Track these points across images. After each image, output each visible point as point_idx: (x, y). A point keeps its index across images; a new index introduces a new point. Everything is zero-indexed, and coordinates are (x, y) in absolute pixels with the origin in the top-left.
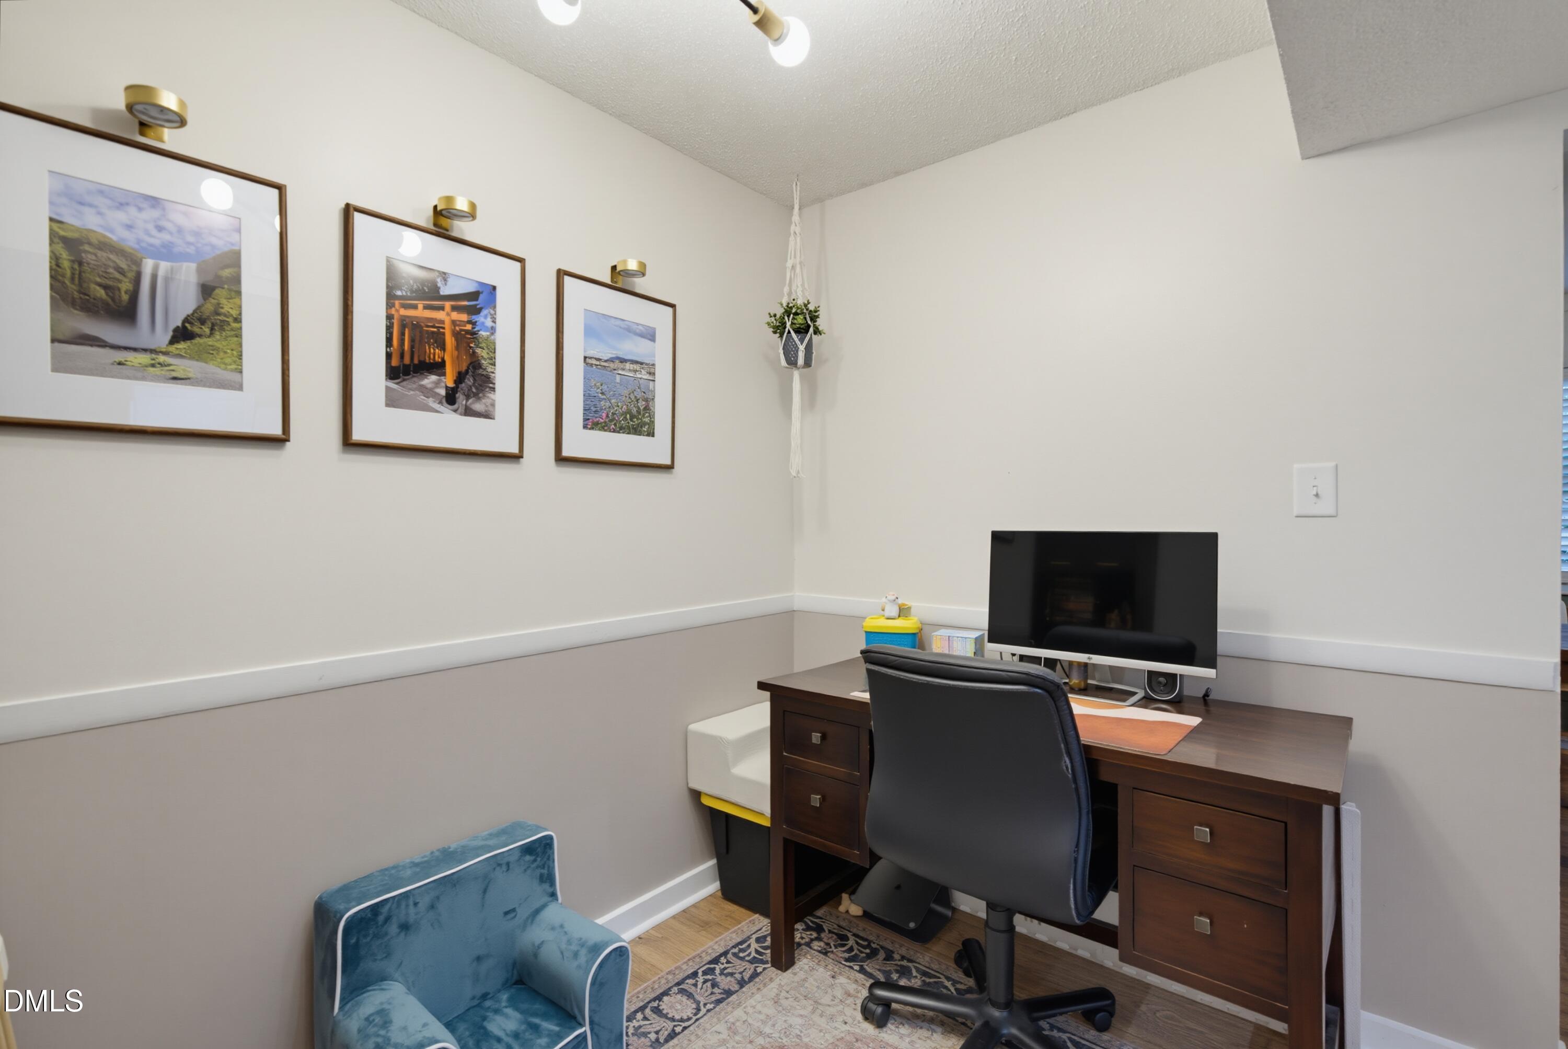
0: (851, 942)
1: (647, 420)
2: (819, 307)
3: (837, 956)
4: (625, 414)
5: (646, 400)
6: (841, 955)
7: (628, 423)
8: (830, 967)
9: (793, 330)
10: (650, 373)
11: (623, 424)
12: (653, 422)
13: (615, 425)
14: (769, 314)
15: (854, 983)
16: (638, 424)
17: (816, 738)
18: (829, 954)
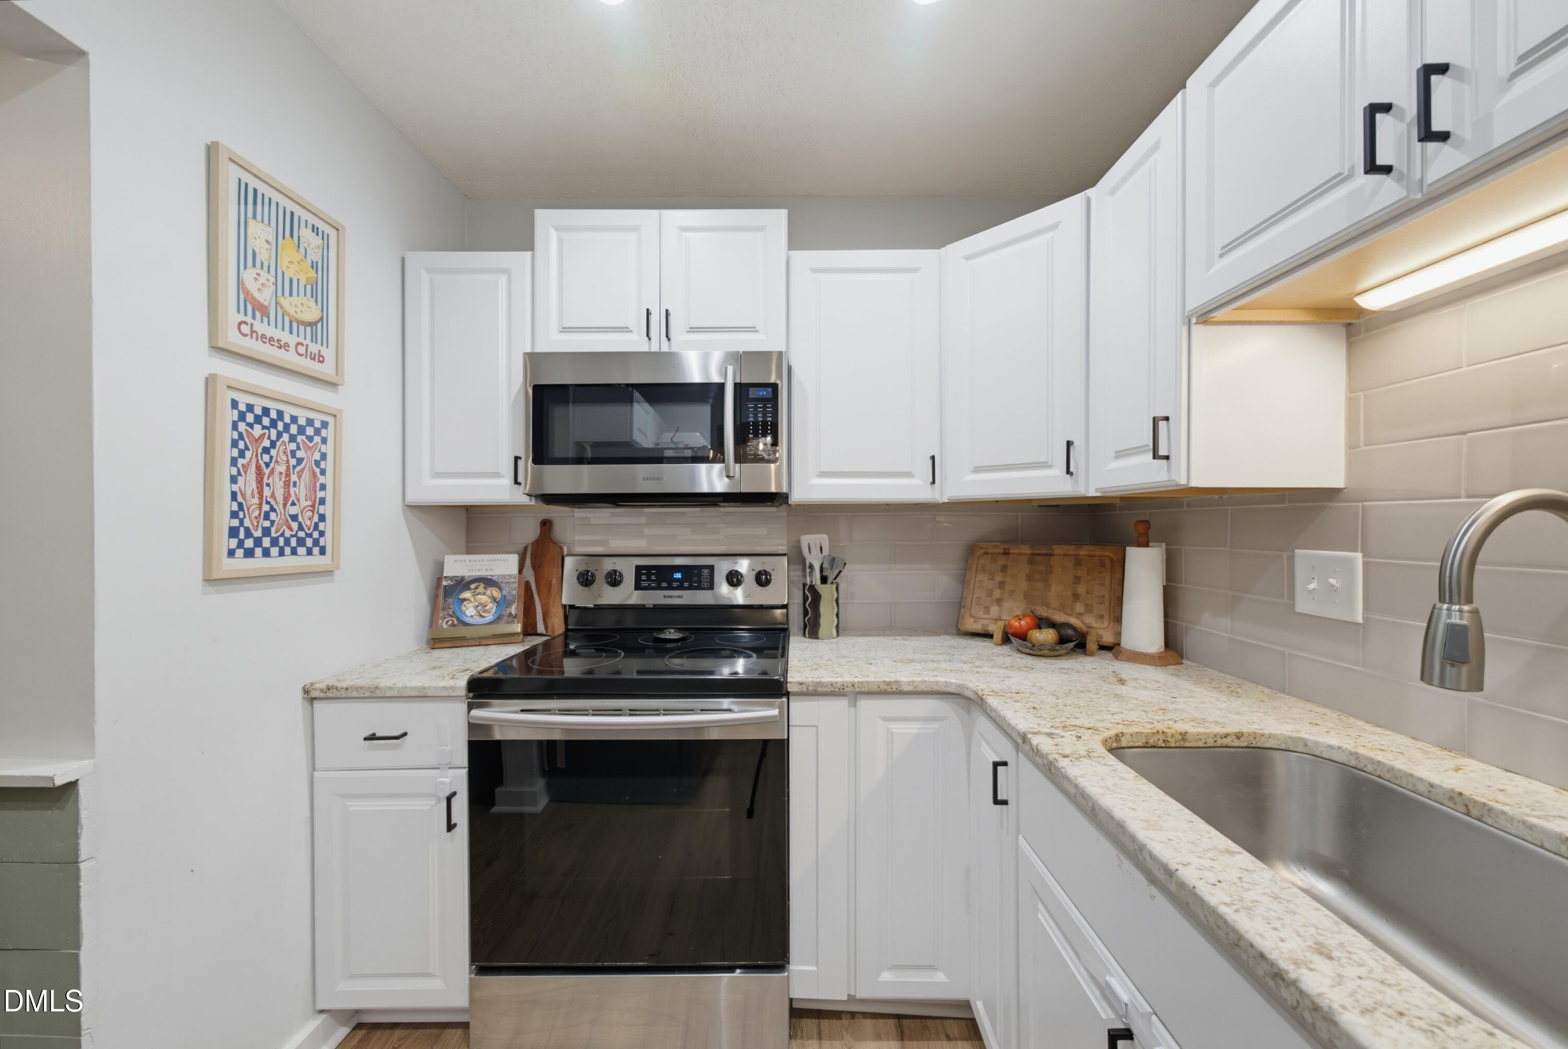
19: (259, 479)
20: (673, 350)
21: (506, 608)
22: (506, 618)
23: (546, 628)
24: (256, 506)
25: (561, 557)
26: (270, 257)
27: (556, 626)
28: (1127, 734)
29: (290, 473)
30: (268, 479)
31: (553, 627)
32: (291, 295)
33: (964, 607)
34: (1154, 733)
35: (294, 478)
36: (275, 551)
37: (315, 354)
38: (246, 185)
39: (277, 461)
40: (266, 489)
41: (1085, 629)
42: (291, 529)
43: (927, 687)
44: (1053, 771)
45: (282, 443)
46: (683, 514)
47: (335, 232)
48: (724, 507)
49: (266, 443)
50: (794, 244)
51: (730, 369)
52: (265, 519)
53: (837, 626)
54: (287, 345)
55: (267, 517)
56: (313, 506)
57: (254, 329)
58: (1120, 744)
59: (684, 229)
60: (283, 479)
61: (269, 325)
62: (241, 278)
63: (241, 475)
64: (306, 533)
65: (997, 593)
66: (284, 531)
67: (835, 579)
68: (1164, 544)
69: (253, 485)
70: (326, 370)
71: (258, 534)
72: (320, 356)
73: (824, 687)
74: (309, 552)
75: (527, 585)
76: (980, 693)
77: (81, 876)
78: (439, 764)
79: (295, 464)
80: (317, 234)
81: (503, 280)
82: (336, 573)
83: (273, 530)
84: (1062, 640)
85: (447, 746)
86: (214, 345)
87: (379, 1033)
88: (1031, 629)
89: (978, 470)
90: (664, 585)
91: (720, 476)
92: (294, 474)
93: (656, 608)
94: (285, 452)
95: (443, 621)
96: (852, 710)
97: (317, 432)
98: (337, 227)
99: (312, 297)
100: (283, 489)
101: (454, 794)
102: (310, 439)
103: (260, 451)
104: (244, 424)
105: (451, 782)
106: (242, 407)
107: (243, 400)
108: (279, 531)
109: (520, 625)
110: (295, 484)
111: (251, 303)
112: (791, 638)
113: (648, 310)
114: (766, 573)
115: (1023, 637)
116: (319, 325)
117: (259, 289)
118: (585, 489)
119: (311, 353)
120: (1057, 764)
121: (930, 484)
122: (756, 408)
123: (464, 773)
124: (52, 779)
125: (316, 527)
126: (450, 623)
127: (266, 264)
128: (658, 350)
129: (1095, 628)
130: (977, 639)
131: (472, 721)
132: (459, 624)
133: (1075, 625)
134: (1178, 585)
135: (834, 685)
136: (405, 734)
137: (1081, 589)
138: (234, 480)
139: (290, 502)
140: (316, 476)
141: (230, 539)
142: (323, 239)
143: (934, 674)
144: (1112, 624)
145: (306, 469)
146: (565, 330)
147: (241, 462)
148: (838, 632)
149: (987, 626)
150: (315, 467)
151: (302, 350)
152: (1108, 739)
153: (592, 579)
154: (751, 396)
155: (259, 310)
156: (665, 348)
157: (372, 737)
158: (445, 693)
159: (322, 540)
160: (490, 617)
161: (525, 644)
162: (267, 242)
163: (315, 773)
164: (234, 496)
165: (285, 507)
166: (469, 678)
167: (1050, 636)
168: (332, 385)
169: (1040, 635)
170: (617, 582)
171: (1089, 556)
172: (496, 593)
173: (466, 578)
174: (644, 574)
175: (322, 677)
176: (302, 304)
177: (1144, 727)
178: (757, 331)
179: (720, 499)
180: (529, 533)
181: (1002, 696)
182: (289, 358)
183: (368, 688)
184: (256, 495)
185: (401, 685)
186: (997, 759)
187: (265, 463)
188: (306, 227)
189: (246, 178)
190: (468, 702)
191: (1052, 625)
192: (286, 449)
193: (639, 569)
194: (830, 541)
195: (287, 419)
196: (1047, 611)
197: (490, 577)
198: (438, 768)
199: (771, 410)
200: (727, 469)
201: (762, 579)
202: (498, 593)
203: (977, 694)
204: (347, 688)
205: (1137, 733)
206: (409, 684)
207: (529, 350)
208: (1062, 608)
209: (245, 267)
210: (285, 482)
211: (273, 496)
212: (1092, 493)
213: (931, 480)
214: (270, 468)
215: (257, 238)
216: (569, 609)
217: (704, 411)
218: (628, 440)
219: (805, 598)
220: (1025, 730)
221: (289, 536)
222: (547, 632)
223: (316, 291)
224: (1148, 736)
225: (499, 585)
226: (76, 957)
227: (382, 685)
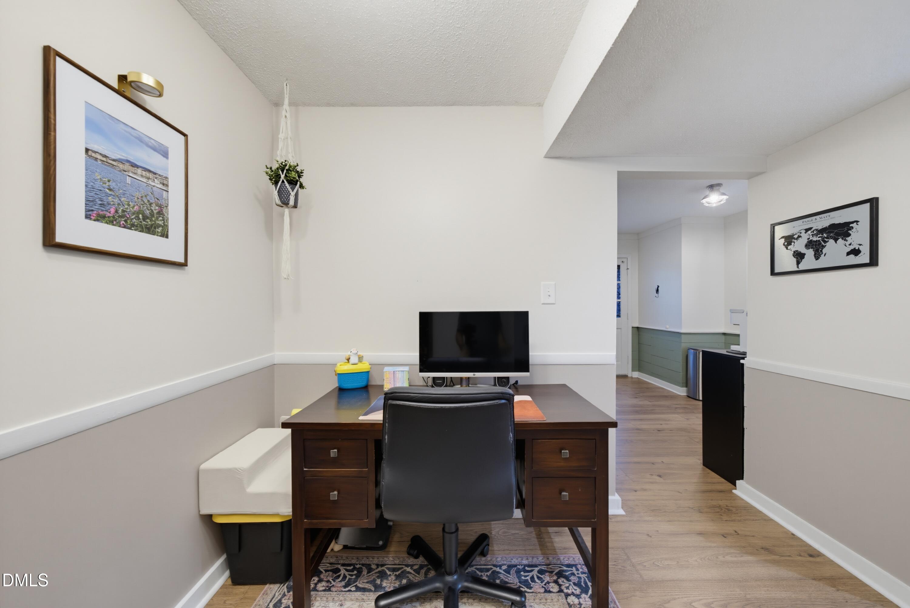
0: (343, 572)
1: (161, 223)
2: (303, 170)
3: (338, 587)
4: (138, 213)
5: (160, 206)
6: (339, 585)
7: (141, 222)
8: (336, 599)
9: (287, 181)
10: (163, 184)
11: (135, 222)
12: (167, 226)
13: (126, 221)
14: (266, 166)
15: (357, 602)
16: (152, 225)
17: (334, 453)
18: (332, 589)
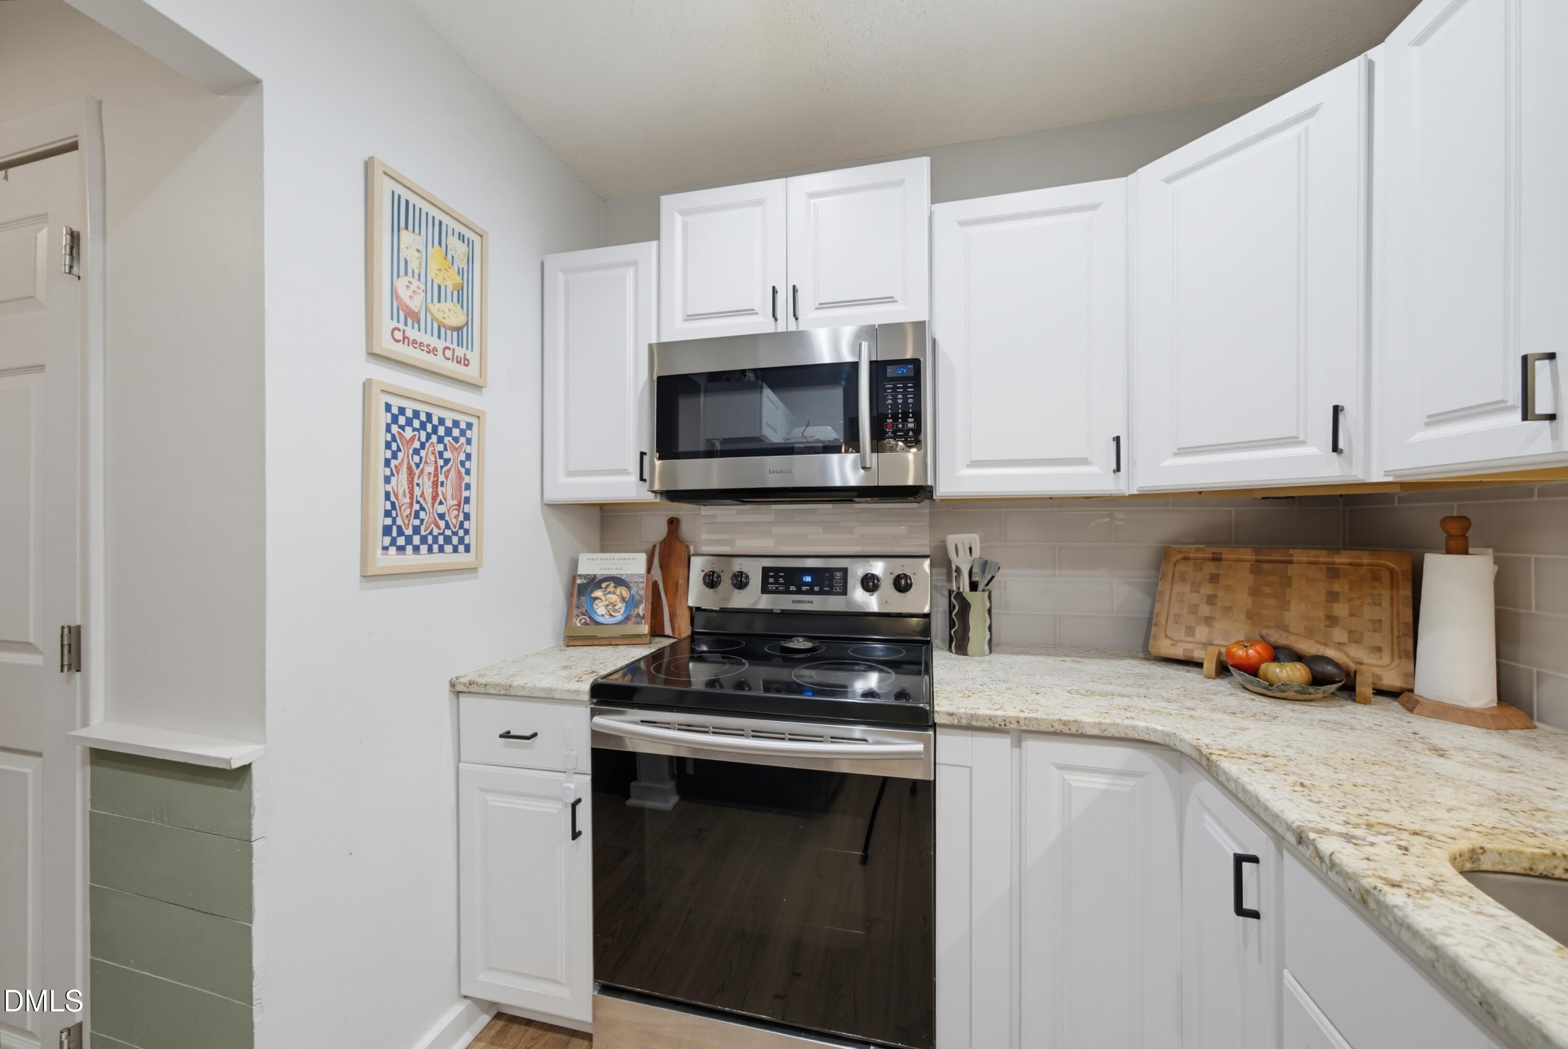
19: (410, 479)
20: (801, 329)
21: (634, 608)
22: (634, 618)
23: (673, 630)
24: (406, 506)
25: (687, 556)
26: (420, 265)
27: (683, 628)
28: (1492, 851)
29: (438, 473)
30: (418, 479)
31: (679, 629)
32: (439, 301)
33: (1156, 625)
34: (1545, 855)
35: (442, 478)
36: (424, 548)
37: (461, 358)
38: (399, 196)
39: (426, 462)
40: (416, 489)
41: (1353, 666)
42: (438, 527)
43: (1119, 732)
44: (1372, 905)
45: (431, 444)
46: (815, 510)
47: (479, 238)
48: (859, 503)
49: (417, 445)
50: (937, 196)
51: (865, 345)
52: (415, 518)
53: (990, 641)
54: (435, 349)
55: (417, 516)
56: (459, 505)
57: (406, 335)
58: (1479, 865)
59: (813, 195)
60: (432, 479)
61: (419, 330)
62: (394, 286)
63: (394, 476)
64: (452, 531)
65: (1205, 610)
66: (432, 529)
67: (987, 585)
68: (1490, 551)
69: (405, 484)
70: (470, 373)
71: (409, 532)
72: (466, 359)
73: (981, 721)
74: (455, 550)
75: (655, 585)
76: (1205, 751)
77: (253, 854)
78: (566, 769)
79: (442, 464)
80: (463, 242)
81: (630, 274)
82: (480, 569)
83: (423, 528)
84: (1318, 680)
85: (573, 751)
86: (370, 351)
87: (515, 1027)
88: (1264, 661)
89: (1182, 452)
90: (793, 588)
91: (855, 468)
92: (441, 474)
93: (784, 613)
94: (433, 453)
95: (577, 619)
96: (1016, 750)
97: (463, 433)
98: (481, 233)
99: (458, 302)
100: (431, 489)
101: (579, 801)
102: (456, 440)
103: (411, 452)
104: (397, 426)
105: (576, 789)
106: (395, 410)
107: (396, 403)
108: (427, 530)
109: (647, 626)
110: (442, 483)
111: (403, 310)
112: (934, 653)
113: (774, 288)
114: (906, 577)
115: (1252, 670)
116: (465, 330)
117: (410, 297)
118: (715, 484)
119: (457, 357)
120: (1382, 898)
121: (1112, 471)
122: (894, 389)
123: (588, 778)
124: (228, 761)
125: (461, 525)
126: (583, 621)
127: (417, 272)
128: (784, 330)
129: (1367, 664)
130: (1175, 666)
131: (593, 728)
132: (591, 623)
133: (1338, 661)
134: (1521, 611)
135: (992, 718)
136: (535, 735)
137: (1341, 609)
138: (387, 480)
139: (438, 501)
140: (462, 476)
141: (384, 537)
142: (468, 246)
143: (1128, 714)
144: (1396, 661)
145: (452, 470)
146: (690, 318)
147: (394, 463)
148: (990, 648)
149: (1192, 651)
150: (460, 468)
151: (449, 354)
152: (1458, 857)
153: (718, 580)
154: (889, 375)
155: (410, 316)
156: (792, 327)
157: (507, 735)
158: (570, 697)
159: (467, 538)
160: (619, 617)
161: (652, 645)
162: (418, 251)
163: (460, 764)
164: (387, 496)
165: (433, 507)
166: (593, 683)
167: (1298, 674)
168: (476, 387)
169: (1281, 671)
170: (743, 583)
171: (1350, 564)
172: (623, 591)
173: (598, 576)
174: (771, 577)
175: (467, 671)
176: (449, 310)
177: (1522, 842)
178: (896, 301)
179: (856, 494)
180: (657, 531)
181: (1241, 758)
182: (437, 362)
183: (503, 685)
184: (408, 495)
185: (531, 685)
186: (1240, 851)
187: (416, 464)
188: (453, 235)
189: (399, 190)
190: (591, 708)
191: (1298, 657)
192: (434, 450)
193: (766, 571)
194: (982, 541)
195: (435, 421)
196: (1287, 638)
197: (619, 576)
198: (565, 772)
199: (912, 390)
200: (863, 460)
201: (902, 584)
202: (627, 593)
203: (1200, 752)
204: (486, 685)
205: (1510, 851)
206: (539, 685)
207: (654, 341)
208: (1309, 633)
209: (398, 276)
210: (433, 482)
211: (422, 495)
212: (1377, 477)
213: (1114, 467)
214: (419, 469)
215: (409, 247)
216: (696, 611)
217: (836, 394)
218: (757, 435)
219: (951, 607)
220: (1300, 824)
221: (437, 534)
222: (673, 634)
223: (462, 294)
224: (1533, 858)
225: (629, 585)
226: (249, 930)
227: (515, 684)
